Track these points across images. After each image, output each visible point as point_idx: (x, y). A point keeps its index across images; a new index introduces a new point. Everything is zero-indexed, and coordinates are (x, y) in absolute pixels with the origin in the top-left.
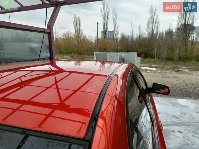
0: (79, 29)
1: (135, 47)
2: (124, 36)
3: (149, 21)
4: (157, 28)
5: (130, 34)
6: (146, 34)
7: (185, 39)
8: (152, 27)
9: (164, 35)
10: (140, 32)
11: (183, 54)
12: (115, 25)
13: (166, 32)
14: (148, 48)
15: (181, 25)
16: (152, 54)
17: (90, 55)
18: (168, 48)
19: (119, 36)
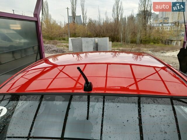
0: (47, 14)
1: (103, 31)
2: (91, 21)
3: (114, 7)
4: (122, 15)
5: (97, 19)
6: (111, 19)
8: (117, 13)
9: (127, 20)
10: (107, 18)
11: (143, 38)
12: (83, 10)
13: (128, 17)
14: (114, 33)
15: (141, 11)
16: (118, 38)
17: (61, 40)
18: (131, 32)
19: (87, 21)
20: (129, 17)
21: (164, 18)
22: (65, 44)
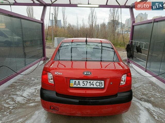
0: (32, 16)
2: (70, 26)
3: (89, 15)
4: (96, 22)
5: (75, 25)
6: (87, 25)
7: (114, 31)
8: (92, 21)
10: (84, 24)
13: (101, 25)
15: (111, 20)
21: (129, 27)
22: (49, 43)
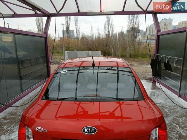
0: (42, 28)
1: (96, 46)
2: (84, 36)
3: (105, 24)
4: (112, 31)
5: (90, 35)
6: (103, 34)
7: (134, 40)
8: (108, 29)
9: (117, 36)
10: (99, 33)
11: (132, 53)
12: (76, 26)
13: (118, 33)
14: (106, 48)
15: (130, 28)
16: (109, 52)
17: (55, 53)
18: (121, 47)
19: (81, 36)
20: (120, 33)
21: (151, 35)
22: (60, 57)
